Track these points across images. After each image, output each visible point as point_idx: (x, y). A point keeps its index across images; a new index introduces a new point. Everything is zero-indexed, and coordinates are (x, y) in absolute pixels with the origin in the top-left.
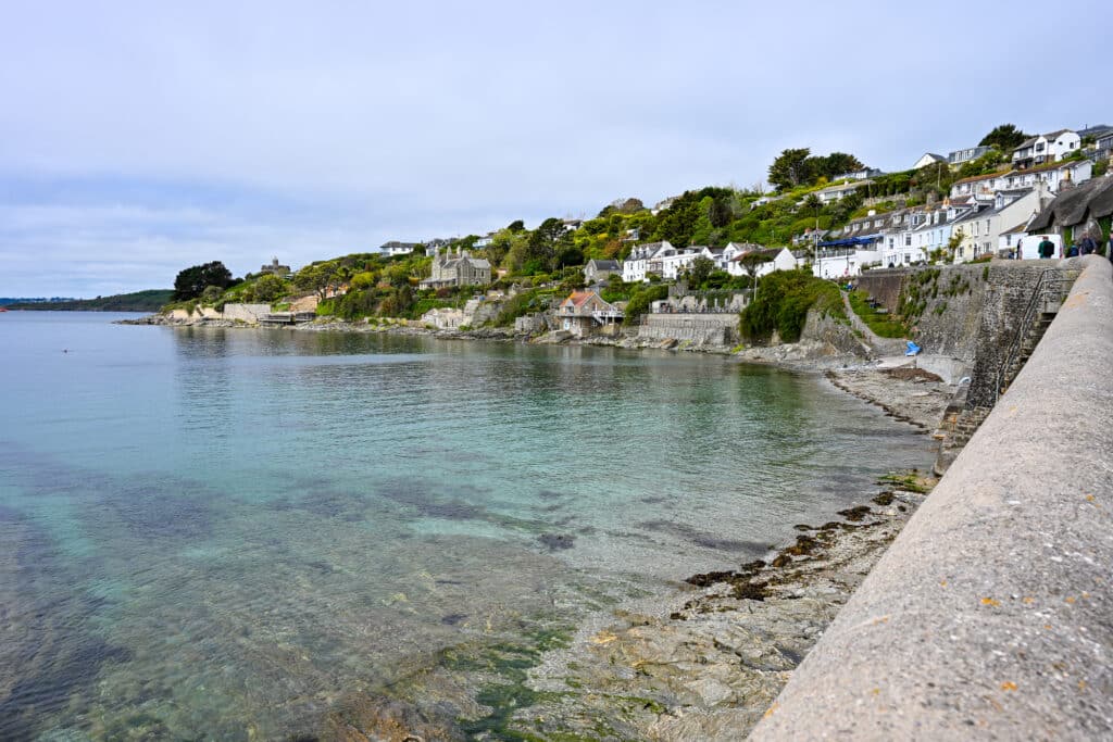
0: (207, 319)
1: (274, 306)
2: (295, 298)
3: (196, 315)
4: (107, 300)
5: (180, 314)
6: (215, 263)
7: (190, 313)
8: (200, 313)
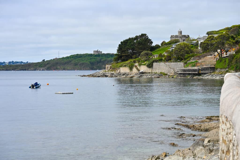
0: (142, 73)
1: (186, 63)
2: (200, 58)
3: (135, 70)
4: (49, 62)
5: (124, 70)
6: (143, 35)
7: (131, 69)
8: (137, 69)
